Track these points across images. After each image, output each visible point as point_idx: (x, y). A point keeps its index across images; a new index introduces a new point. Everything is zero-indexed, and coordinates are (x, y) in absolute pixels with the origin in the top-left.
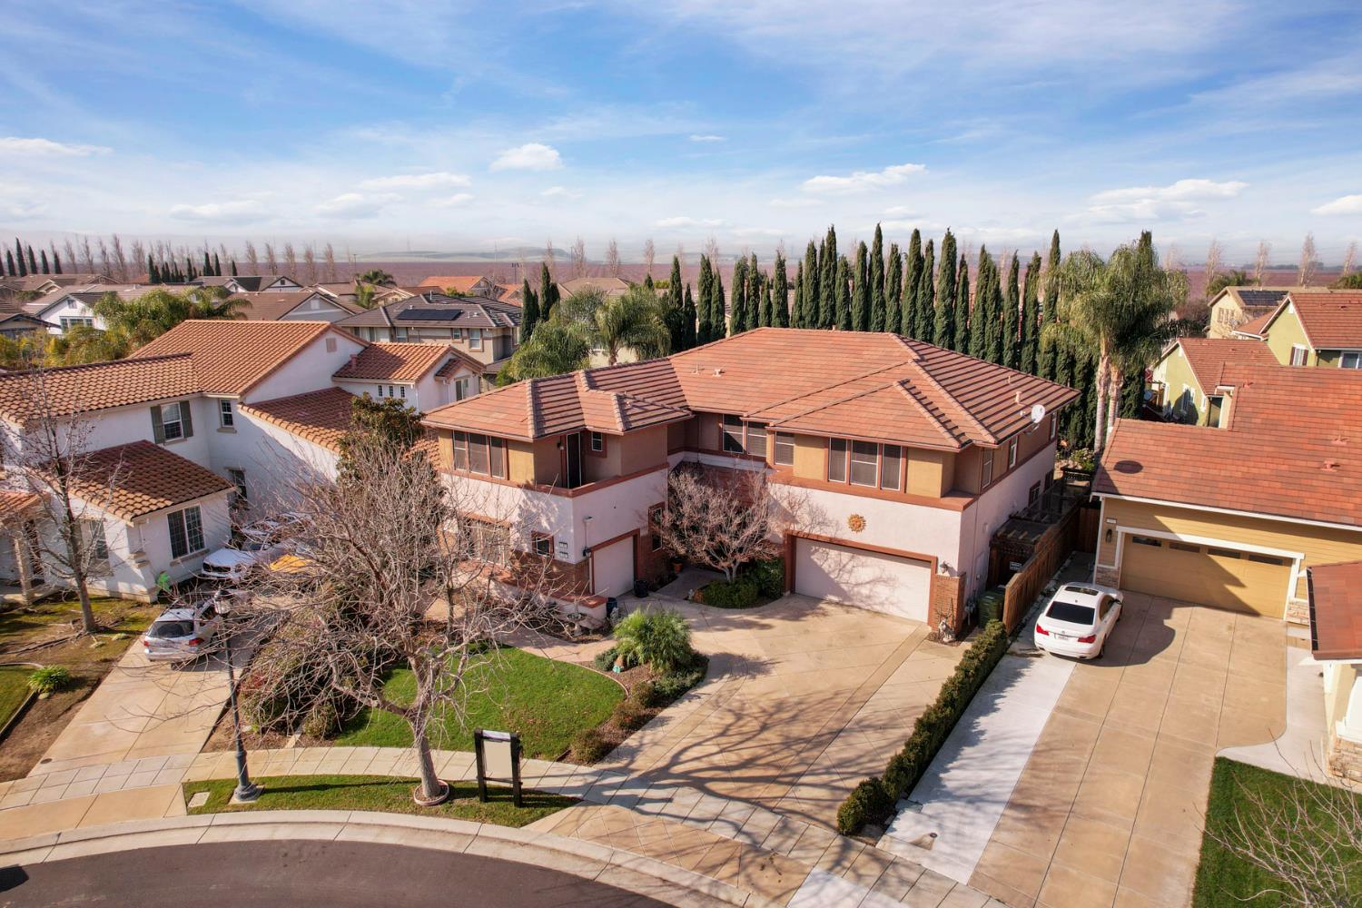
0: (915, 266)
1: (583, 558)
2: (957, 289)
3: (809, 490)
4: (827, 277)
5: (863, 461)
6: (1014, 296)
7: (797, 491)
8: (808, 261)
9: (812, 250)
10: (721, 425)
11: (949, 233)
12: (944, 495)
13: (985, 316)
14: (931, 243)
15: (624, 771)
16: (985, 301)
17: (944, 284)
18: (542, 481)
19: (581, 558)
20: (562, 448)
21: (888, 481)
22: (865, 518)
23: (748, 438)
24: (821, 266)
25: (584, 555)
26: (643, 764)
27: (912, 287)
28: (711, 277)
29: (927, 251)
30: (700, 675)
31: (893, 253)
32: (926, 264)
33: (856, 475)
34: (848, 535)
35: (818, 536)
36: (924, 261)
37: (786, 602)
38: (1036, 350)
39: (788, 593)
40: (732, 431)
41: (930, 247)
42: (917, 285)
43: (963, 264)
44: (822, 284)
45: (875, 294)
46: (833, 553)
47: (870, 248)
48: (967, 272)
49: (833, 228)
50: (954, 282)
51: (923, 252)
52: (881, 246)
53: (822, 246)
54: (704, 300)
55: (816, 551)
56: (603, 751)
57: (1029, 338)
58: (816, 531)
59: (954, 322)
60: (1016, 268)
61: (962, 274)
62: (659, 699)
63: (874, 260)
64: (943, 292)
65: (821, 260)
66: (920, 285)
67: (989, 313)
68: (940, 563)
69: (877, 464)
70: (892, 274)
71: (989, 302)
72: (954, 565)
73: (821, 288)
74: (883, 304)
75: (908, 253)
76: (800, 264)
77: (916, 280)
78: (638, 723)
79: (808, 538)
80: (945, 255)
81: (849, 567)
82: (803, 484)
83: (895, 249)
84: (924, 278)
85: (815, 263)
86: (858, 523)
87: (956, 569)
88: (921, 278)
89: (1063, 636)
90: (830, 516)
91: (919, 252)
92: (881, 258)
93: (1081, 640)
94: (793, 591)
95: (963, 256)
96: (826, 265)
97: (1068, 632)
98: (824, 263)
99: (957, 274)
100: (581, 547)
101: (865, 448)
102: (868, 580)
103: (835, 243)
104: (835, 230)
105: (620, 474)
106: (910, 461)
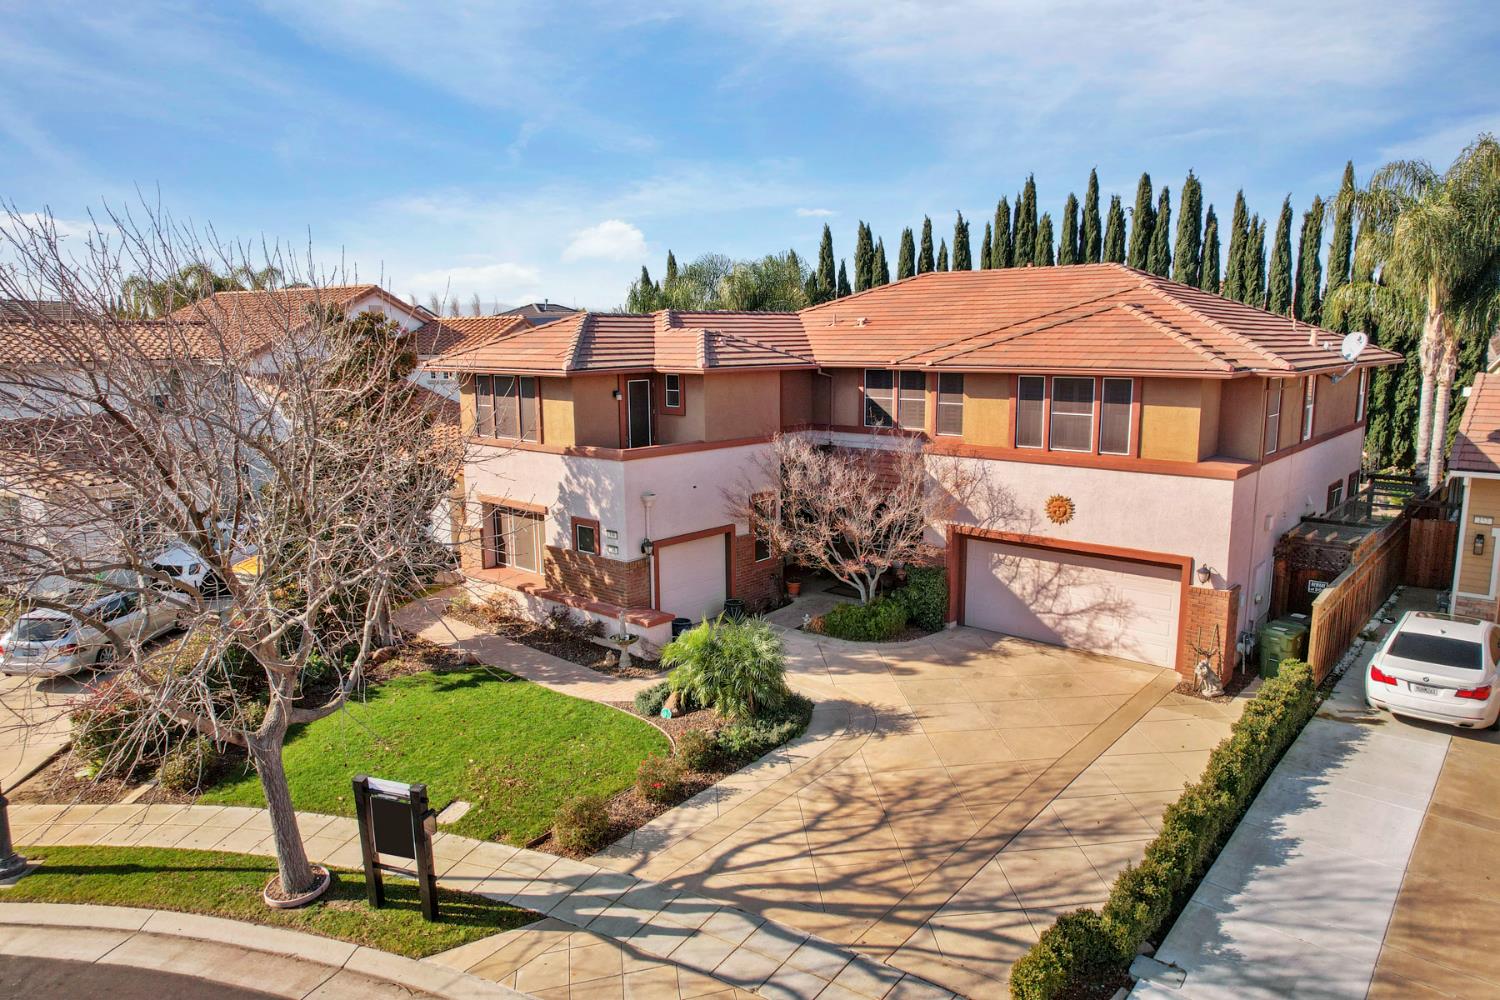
0: (1144, 222)
1: (641, 556)
2: (1203, 252)
3: (987, 463)
4: (1024, 243)
5: (1071, 412)
6: (1285, 258)
7: (969, 465)
8: (998, 221)
9: (1004, 209)
10: (861, 388)
11: (1192, 176)
12: (1203, 458)
13: (1242, 287)
14: (1167, 191)
16: (1242, 265)
17: (1184, 244)
18: (589, 441)
19: (637, 555)
20: (619, 397)
21: (1110, 441)
22: (1073, 501)
23: (899, 404)
24: (1016, 228)
25: (643, 551)
27: (1139, 251)
28: (872, 250)
29: (1161, 201)
30: (795, 726)
31: (1113, 207)
32: (1159, 220)
33: (1057, 436)
34: (1049, 530)
35: (1001, 534)
36: (1156, 216)
37: (949, 638)
39: (953, 624)
40: (876, 395)
41: (1165, 198)
42: (1146, 248)
43: (1212, 218)
44: (1017, 252)
46: (1027, 564)
47: (1082, 204)
48: (1216, 229)
49: (1032, 178)
50: (1198, 243)
51: (1155, 204)
52: (1097, 199)
53: (1018, 204)
54: (862, 279)
55: (1000, 562)
58: (999, 526)
60: (1287, 218)
61: (1210, 230)
62: (719, 760)
63: (1088, 217)
64: (1183, 255)
65: (1016, 221)
66: (1151, 247)
67: (1248, 283)
68: (1198, 566)
69: (1093, 415)
70: (1111, 235)
71: (1249, 267)
72: (1222, 569)
73: (1017, 258)
75: (1134, 207)
76: (988, 227)
77: (1146, 241)
78: (676, 795)
79: (984, 538)
80: (1186, 205)
81: (1053, 588)
82: (977, 454)
83: (1116, 203)
84: (1156, 238)
85: (1007, 225)
86: (1061, 509)
87: (1225, 576)
88: (1153, 239)
89: (1425, 686)
90: (1020, 504)
91: (1150, 204)
92: (1097, 214)
93: (1462, 693)
94: (961, 622)
95: (1211, 207)
96: (1023, 226)
97: (1434, 678)
98: (1019, 225)
99: (1203, 232)
100: (638, 537)
101: (1073, 388)
102: (1083, 607)
103: (1035, 197)
104: (1035, 181)
105: (703, 438)
106: (1146, 407)
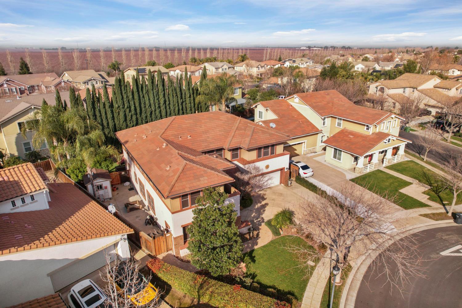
0: (151, 82)
3: (254, 163)
5: (266, 150)
8: (116, 84)
9: (117, 80)
12: (284, 152)
16: (172, 91)
21: (272, 154)
22: (269, 165)
24: (121, 85)
28: (76, 96)
33: (265, 155)
34: (265, 171)
36: (153, 80)
38: (186, 104)
43: (164, 80)
45: (141, 93)
57: (184, 100)
59: (165, 99)
63: (138, 81)
65: (121, 83)
68: (284, 168)
69: (270, 150)
70: (145, 86)
72: (288, 167)
73: (123, 94)
74: (143, 97)
79: (254, 176)
80: (160, 77)
85: (119, 85)
86: (267, 167)
90: (261, 168)
91: (152, 77)
101: (266, 147)
102: (266, 181)
106: (277, 146)
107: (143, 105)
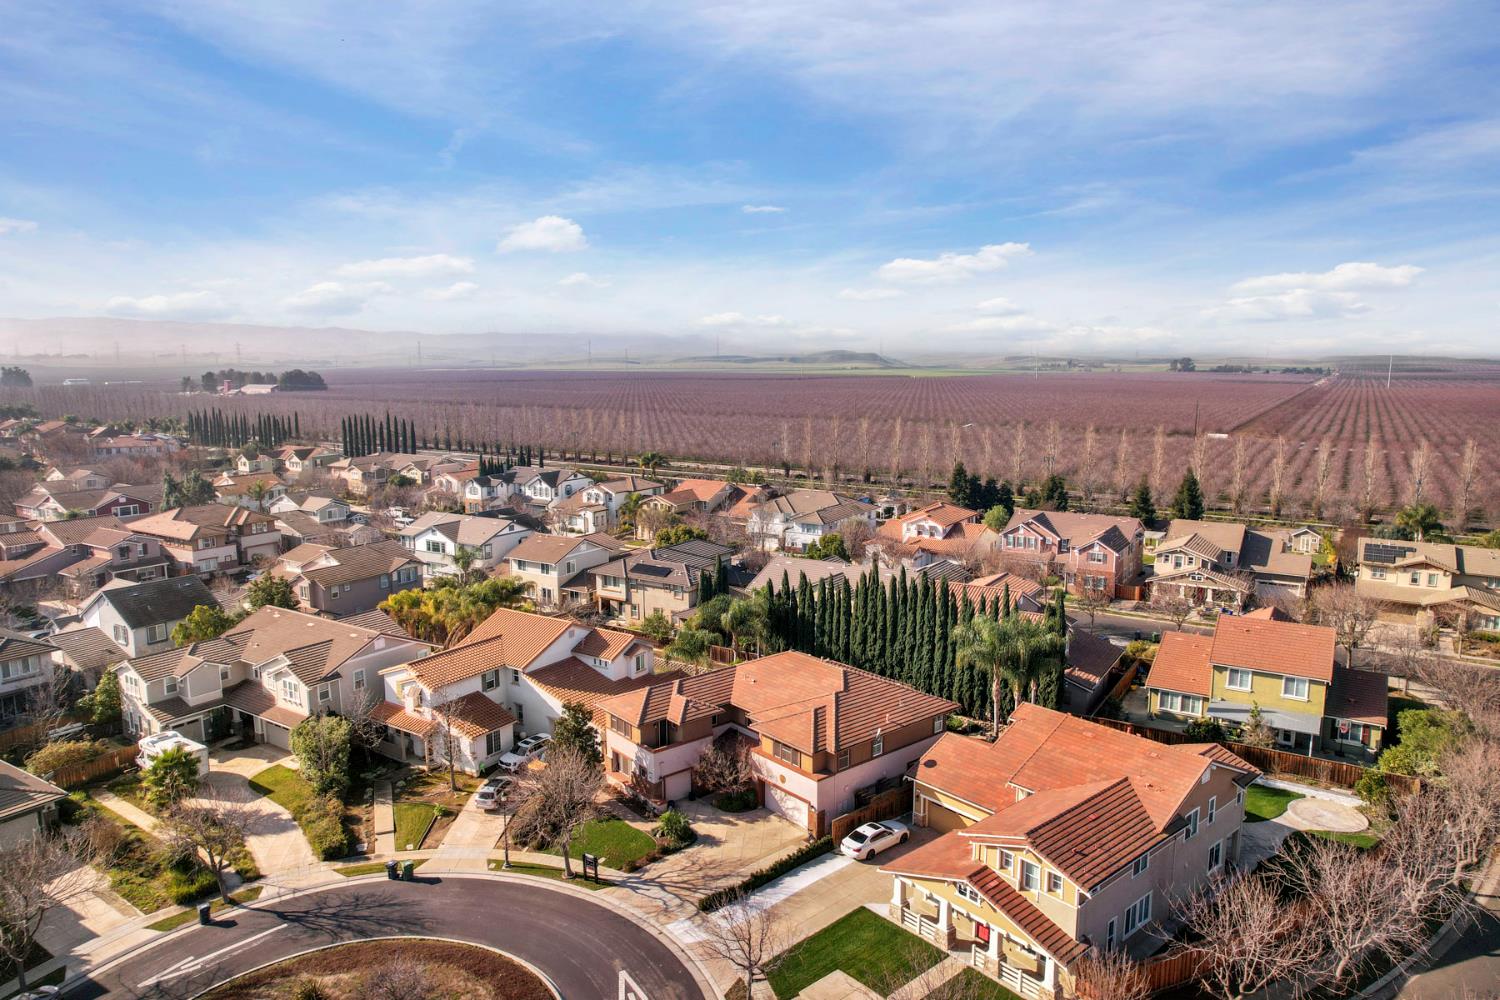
1: (660, 780)
3: (767, 760)
5: (785, 752)
7: (762, 759)
8: (862, 583)
12: (813, 774)
15: (639, 878)
18: (645, 744)
20: (654, 728)
21: (794, 764)
22: (786, 777)
24: (869, 586)
26: (647, 876)
30: (691, 843)
33: (783, 758)
34: (782, 785)
35: (771, 782)
37: (759, 812)
39: (762, 809)
46: (778, 792)
55: (772, 790)
56: (634, 868)
58: (769, 780)
62: (667, 851)
65: (869, 583)
68: (811, 803)
69: (791, 755)
72: (815, 806)
78: (654, 860)
79: (767, 782)
81: (783, 800)
82: (765, 756)
85: (866, 583)
86: (784, 780)
87: (817, 808)
89: (852, 847)
90: (774, 774)
93: (861, 851)
94: (764, 805)
96: (872, 585)
100: (659, 775)
101: (785, 747)
102: (790, 808)
105: (679, 743)
106: (801, 756)
107: (899, 629)
